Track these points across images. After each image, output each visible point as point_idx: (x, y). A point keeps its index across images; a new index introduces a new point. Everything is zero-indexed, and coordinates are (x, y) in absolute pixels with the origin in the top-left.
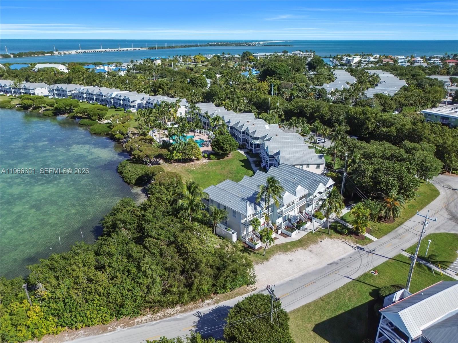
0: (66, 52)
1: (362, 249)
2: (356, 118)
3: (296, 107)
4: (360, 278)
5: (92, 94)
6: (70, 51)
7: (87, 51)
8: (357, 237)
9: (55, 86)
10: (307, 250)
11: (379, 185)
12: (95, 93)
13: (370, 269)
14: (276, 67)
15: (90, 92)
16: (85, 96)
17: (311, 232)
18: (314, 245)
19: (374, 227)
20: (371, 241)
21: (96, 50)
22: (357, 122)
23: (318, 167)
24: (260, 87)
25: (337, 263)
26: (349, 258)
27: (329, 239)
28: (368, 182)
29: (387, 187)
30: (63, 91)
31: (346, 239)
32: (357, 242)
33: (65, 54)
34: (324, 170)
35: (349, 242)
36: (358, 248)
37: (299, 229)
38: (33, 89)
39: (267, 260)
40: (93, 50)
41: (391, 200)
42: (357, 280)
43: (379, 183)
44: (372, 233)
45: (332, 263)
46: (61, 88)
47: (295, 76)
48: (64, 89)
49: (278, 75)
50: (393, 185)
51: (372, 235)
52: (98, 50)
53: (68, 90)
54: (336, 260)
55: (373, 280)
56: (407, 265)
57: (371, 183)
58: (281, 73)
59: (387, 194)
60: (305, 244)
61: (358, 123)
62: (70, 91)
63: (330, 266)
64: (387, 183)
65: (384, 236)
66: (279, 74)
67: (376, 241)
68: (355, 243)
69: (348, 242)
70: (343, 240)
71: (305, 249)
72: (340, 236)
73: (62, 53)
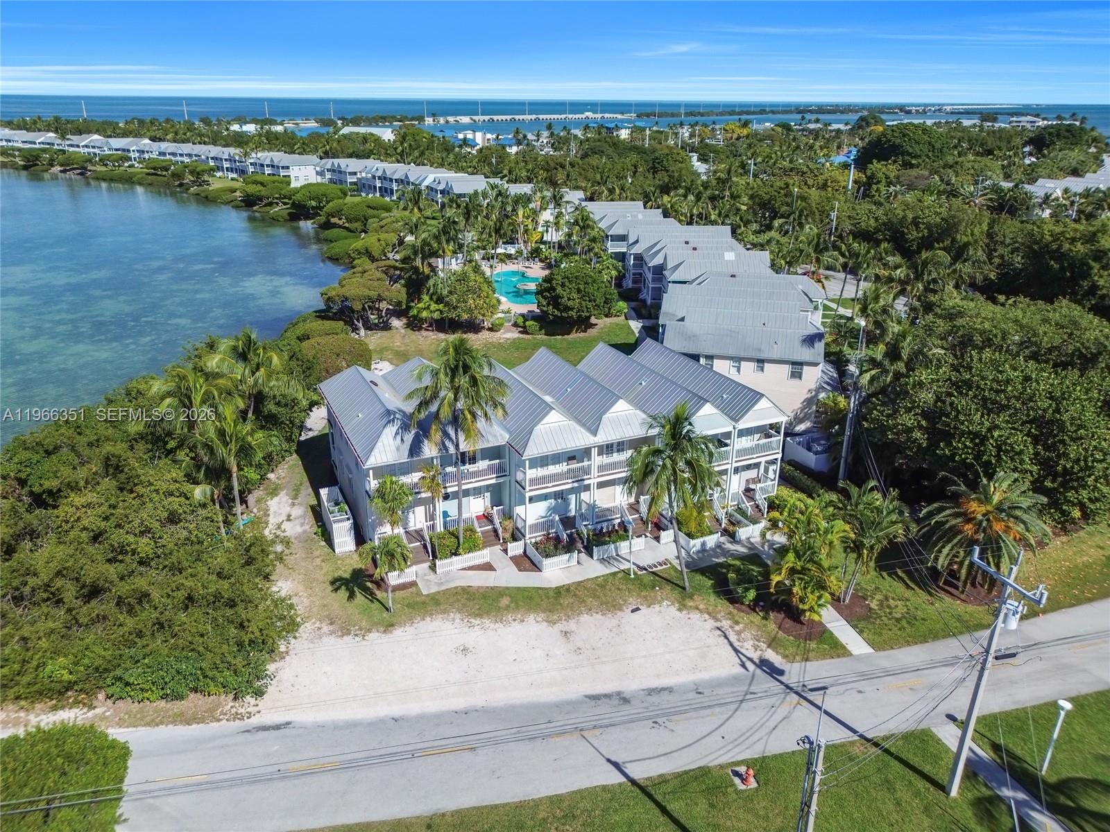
0: (451, 119)
1: (774, 672)
2: (1060, 256)
3: (884, 224)
4: (666, 781)
5: (391, 180)
6: (458, 118)
7: (495, 118)
8: (789, 623)
9: (328, 163)
10: (559, 627)
11: (949, 444)
12: (394, 177)
13: (740, 758)
14: (904, 136)
15: (388, 174)
16: (378, 185)
17: (626, 572)
18: (599, 616)
19: (891, 602)
20: (837, 649)
21: (517, 117)
22: (1056, 266)
23: (796, 375)
24: (827, 180)
25: (626, 701)
26: (693, 695)
27: (673, 611)
28: (909, 430)
29: (978, 457)
30: (340, 172)
31: (737, 623)
32: (773, 643)
33: (447, 122)
34: (820, 389)
35: (745, 635)
36: (764, 664)
37: (590, 554)
38: (288, 168)
39: (389, 627)
40: (509, 117)
41: (983, 509)
42: (643, 789)
43: (948, 437)
44: (862, 624)
45: (608, 696)
46: (339, 165)
47: (960, 160)
48: (343, 167)
49: (907, 158)
50: (1006, 452)
51: (860, 632)
52: (521, 117)
53: (349, 170)
54: (631, 685)
55: (712, 806)
56: (921, 784)
57: (917, 434)
58: (919, 153)
59: (973, 485)
60: (571, 606)
61: (1062, 269)
62: (355, 174)
63: (593, 703)
64: (980, 439)
65: (908, 644)
66: (909, 154)
67: (860, 658)
68: (764, 646)
69: (739, 633)
70: (726, 624)
71: (552, 623)
72: (723, 605)
73: (442, 121)
